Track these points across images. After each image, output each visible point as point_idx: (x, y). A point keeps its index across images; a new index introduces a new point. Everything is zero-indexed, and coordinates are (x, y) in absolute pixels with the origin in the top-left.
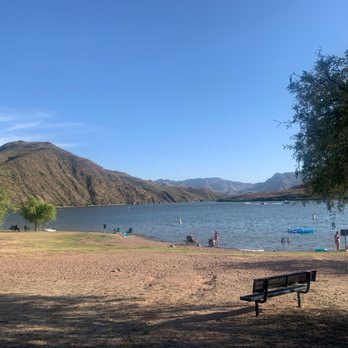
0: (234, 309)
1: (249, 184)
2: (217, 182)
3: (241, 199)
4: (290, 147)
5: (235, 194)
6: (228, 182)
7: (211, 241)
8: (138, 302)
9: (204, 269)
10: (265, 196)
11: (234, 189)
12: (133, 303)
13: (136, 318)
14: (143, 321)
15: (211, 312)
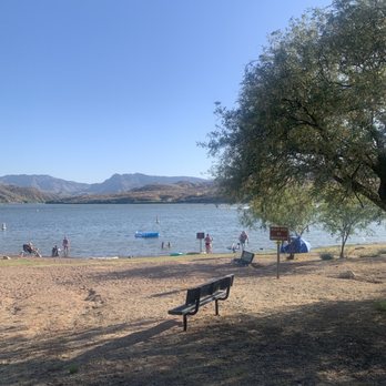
0: (152, 325)
1: (84, 185)
2: (47, 181)
3: (76, 201)
4: (203, 145)
5: (69, 196)
6: (60, 181)
7: (55, 250)
8: (21, 333)
9: (69, 283)
10: (103, 199)
11: (67, 189)
12: (14, 334)
13: (39, 354)
14: (54, 357)
15: (129, 333)
